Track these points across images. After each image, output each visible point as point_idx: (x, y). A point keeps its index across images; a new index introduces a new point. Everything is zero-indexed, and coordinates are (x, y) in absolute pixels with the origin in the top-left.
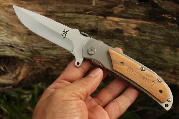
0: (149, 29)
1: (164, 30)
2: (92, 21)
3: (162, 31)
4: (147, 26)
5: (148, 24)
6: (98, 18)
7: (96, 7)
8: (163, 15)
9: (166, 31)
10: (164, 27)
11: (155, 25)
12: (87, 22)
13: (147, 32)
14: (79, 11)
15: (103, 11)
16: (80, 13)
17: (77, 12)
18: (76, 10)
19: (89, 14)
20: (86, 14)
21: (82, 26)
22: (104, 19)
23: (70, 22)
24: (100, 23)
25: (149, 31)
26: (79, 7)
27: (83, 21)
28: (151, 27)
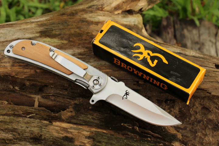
0: (105, 139)
1: (124, 141)
2: (35, 127)
3: (121, 141)
4: (102, 135)
5: (104, 133)
6: (42, 123)
7: (38, 109)
8: (122, 124)
9: (125, 142)
10: (124, 138)
11: (113, 135)
12: (28, 128)
13: (103, 142)
14: (17, 113)
15: (47, 116)
16: (19, 116)
17: (14, 115)
18: (13, 113)
19: (30, 117)
20: (26, 117)
21: (21, 132)
22: (49, 124)
23: (6, 127)
24: (44, 128)
25: (105, 141)
26: (16, 108)
27: (23, 125)
28: (108, 137)
